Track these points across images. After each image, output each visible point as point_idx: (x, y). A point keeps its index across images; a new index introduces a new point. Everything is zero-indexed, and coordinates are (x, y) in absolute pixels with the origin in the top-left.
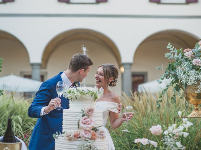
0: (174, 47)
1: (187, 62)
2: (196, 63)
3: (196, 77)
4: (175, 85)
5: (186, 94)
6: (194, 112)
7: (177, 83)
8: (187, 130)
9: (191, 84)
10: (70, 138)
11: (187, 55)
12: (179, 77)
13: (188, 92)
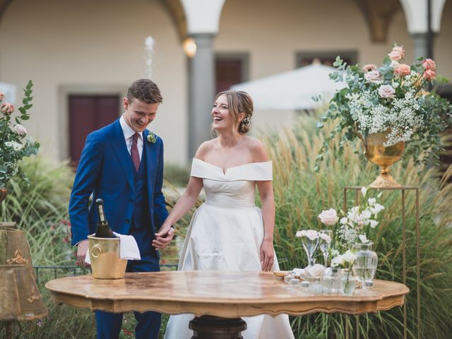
0: (345, 64)
1: (369, 91)
2: (385, 94)
3: (385, 118)
4: (346, 130)
5: (366, 146)
6: (380, 179)
7: (350, 127)
8: (376, 217)
9: (376, 132)
11: (369, 78)
12: (354, 117)
13: (370, 143)
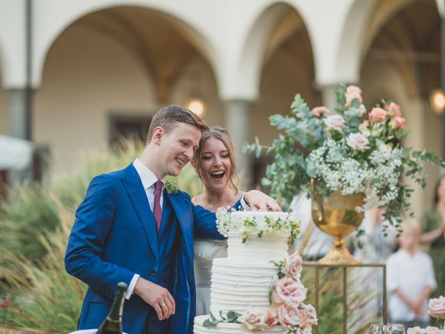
10: (258, 326)
